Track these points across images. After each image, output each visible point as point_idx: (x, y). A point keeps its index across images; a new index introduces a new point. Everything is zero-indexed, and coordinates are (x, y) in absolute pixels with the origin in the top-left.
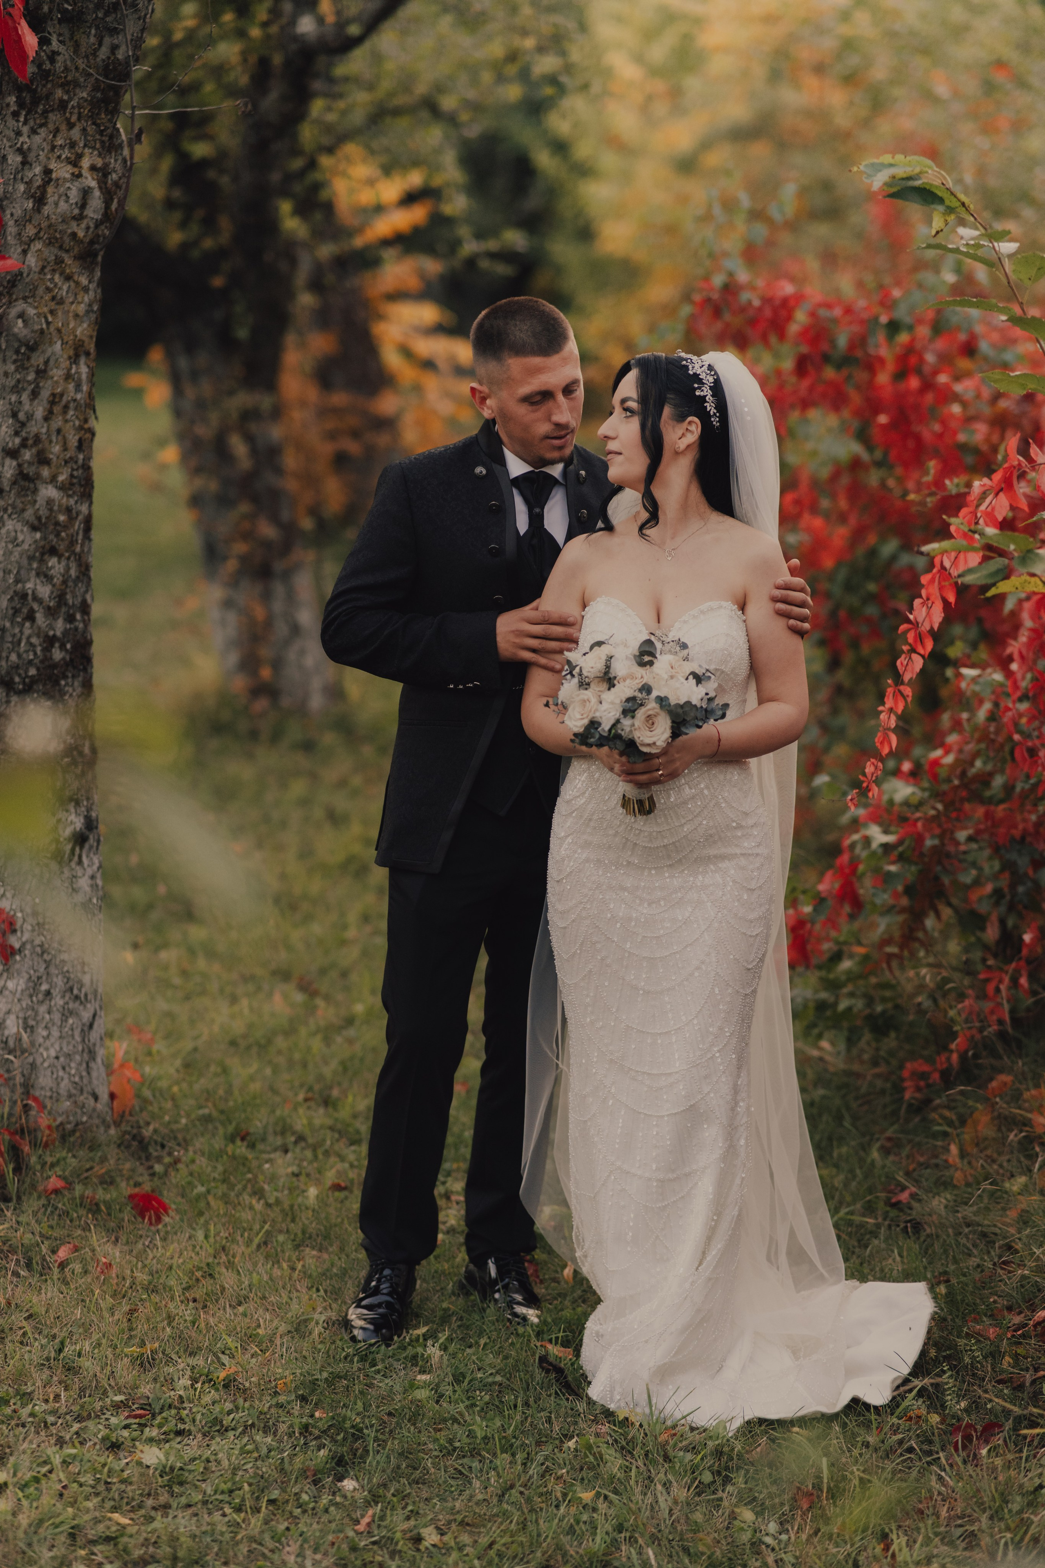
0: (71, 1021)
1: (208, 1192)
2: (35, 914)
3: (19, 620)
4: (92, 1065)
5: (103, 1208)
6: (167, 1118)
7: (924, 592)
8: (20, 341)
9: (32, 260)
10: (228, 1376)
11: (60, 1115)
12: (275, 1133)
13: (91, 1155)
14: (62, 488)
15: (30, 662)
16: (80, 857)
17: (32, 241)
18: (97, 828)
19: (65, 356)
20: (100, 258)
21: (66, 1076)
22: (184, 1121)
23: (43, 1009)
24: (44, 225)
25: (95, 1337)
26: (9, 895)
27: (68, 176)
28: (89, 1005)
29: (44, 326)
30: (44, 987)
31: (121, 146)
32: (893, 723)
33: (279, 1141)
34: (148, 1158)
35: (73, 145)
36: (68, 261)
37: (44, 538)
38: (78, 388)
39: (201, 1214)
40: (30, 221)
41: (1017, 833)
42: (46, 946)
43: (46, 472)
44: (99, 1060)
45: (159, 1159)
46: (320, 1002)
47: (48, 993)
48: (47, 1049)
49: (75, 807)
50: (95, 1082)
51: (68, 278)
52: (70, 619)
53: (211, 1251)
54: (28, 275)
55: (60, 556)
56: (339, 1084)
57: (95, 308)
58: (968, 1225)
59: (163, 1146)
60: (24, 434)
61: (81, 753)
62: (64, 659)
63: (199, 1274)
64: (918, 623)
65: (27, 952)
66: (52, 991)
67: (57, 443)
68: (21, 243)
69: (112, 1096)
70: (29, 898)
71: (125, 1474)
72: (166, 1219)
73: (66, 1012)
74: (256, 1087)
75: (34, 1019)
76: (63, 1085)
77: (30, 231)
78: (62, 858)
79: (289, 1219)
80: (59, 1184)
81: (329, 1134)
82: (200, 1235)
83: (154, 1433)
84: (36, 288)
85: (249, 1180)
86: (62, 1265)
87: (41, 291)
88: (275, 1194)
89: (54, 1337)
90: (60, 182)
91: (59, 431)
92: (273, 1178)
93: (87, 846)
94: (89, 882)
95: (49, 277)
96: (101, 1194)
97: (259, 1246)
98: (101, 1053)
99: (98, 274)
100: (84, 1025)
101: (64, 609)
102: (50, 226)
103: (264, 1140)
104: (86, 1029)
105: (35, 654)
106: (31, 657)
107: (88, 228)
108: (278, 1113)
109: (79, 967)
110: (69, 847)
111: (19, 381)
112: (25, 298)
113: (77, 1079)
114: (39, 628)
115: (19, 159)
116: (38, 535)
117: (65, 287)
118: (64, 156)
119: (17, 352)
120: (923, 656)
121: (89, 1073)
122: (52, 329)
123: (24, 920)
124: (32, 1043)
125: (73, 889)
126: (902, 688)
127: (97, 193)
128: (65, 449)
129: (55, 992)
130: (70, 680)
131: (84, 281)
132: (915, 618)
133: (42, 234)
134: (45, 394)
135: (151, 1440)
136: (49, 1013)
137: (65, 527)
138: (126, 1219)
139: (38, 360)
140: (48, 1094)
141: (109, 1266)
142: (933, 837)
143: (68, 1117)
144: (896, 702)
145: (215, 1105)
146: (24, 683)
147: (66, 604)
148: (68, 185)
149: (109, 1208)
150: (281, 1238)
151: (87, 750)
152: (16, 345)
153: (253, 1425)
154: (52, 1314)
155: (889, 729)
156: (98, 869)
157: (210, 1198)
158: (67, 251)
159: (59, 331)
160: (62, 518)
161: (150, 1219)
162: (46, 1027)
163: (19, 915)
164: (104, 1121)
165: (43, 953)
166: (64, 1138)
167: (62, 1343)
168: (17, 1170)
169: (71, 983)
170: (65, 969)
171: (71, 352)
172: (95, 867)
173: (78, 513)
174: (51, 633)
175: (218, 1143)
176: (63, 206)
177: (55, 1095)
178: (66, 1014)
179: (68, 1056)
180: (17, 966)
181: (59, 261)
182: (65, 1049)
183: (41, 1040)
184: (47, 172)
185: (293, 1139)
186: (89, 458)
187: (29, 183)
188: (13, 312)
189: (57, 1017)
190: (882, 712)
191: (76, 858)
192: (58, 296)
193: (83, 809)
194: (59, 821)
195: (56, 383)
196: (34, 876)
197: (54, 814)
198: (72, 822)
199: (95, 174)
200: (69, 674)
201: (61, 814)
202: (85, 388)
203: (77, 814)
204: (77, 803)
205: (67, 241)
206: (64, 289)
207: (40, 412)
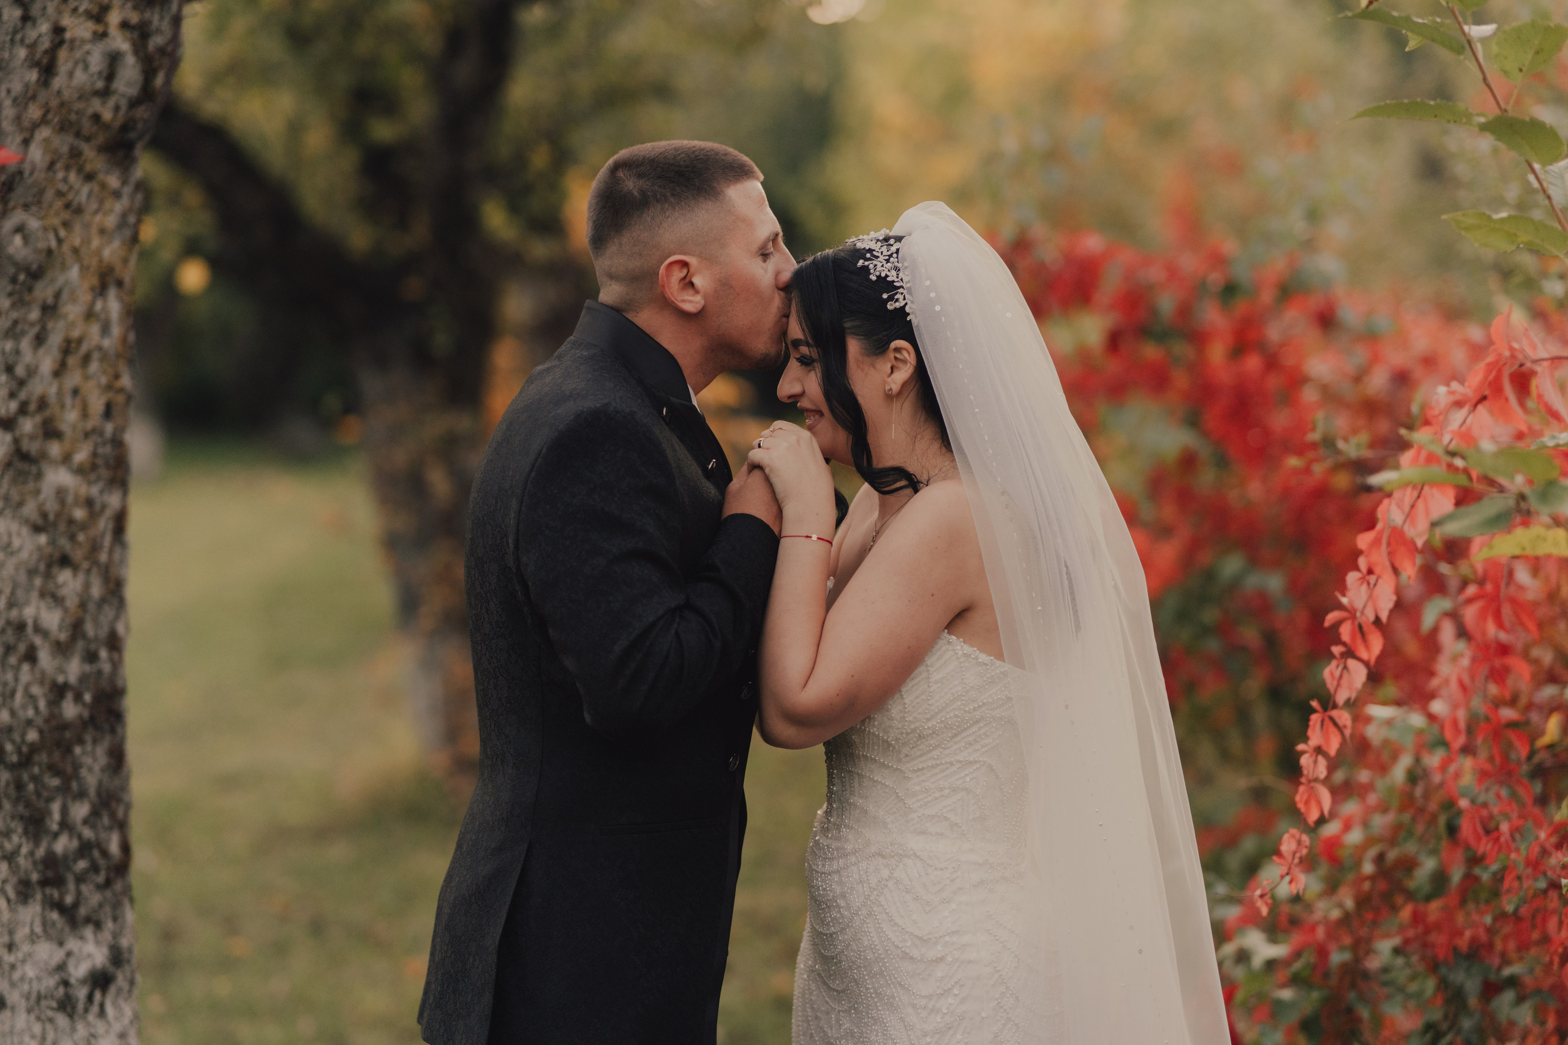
3: (12, 661)
7: (1362, 562)
8: (16, 264)
9: (36, 154)
14: (80, 471)
15: (29, 723)
16: (102, 1006)
17: (35, 126)
18: (129, 961)
19: (86, 287)
20: (137, 152)
24: (54, 103)
27: (87, 35)
29: (53, 244)
32: (1322, 770)
37: (52, 542)
38: (105, 330)
40: (34, 98)
41: (1463, 943)
43: (55, 449)
49: (95, 933)
51: (89, 177)
52: (91, 657)
54: (31, 174)
55: (75, 568)
60: (23, 395)
61: (105, 853)
62: (80, 717)
64: (1355, 611)
67: (73, 407)
68: (22, 129)
77: (34, 112)
78: (74, 1008)
84: (42, 192)
87: (49, 194)
90: (77, 43)
91: (76, 392)
93: (112, 989)
95: (61, 175)
99: (135, 173)
101: (80, 645)
102: (62, 105)
105: (36, 709)
106: (30, 713)
107: (117, 108)
110: (82, 993)
111: (15, 323)
112: (26, 207)
114: (43, 673)
116: (43, 539)
117: (85, 190)
118: (81, 9)
119: (14, 280)
120: (1366, 663)
122: (65, 248)
126: (1334, 713)
127: (130, 60)
128: (85, 414)
130: (89, 747)
131: (113, 181)
132: (1351, 602)
133: (50, 116)
134: (55, 340)
137: (84, 527)
139: (43, 291)
142: (1342, 948)
144: (1327, 738)
146: (19, 752)
147: (84, 636)
148: (88, 47)
151: (114, 847)
152: (11, 270)
155: (1316, 780)
156: (131, 1022)
158: (88, 139)
159: (76, 251)
160: (79, 514)
171: (95, 281)
172: (126, 1021)
173: (104, 507)
174: (61, 679)
176: (80, 77)
181: (75, 153)
184: (58, 31)
186: (120, 430)
187: (32, 46)
188: (9, 224)
190: (1303, 752)
191: (95, 1009)
192: (75, 203)
193: (106, 935)
194: (69, 954)
195: (72, 325)
196: (33, 1037)
197: (61, 944)
198: (89, 956)
199: (128, 34)
200: (88, 738)
201: (72, 944)
202: (116, 331)
203: (98, 943)
204: (98, 925)
205: (87, 126)
206: (83, 193)
207: (47, 365)
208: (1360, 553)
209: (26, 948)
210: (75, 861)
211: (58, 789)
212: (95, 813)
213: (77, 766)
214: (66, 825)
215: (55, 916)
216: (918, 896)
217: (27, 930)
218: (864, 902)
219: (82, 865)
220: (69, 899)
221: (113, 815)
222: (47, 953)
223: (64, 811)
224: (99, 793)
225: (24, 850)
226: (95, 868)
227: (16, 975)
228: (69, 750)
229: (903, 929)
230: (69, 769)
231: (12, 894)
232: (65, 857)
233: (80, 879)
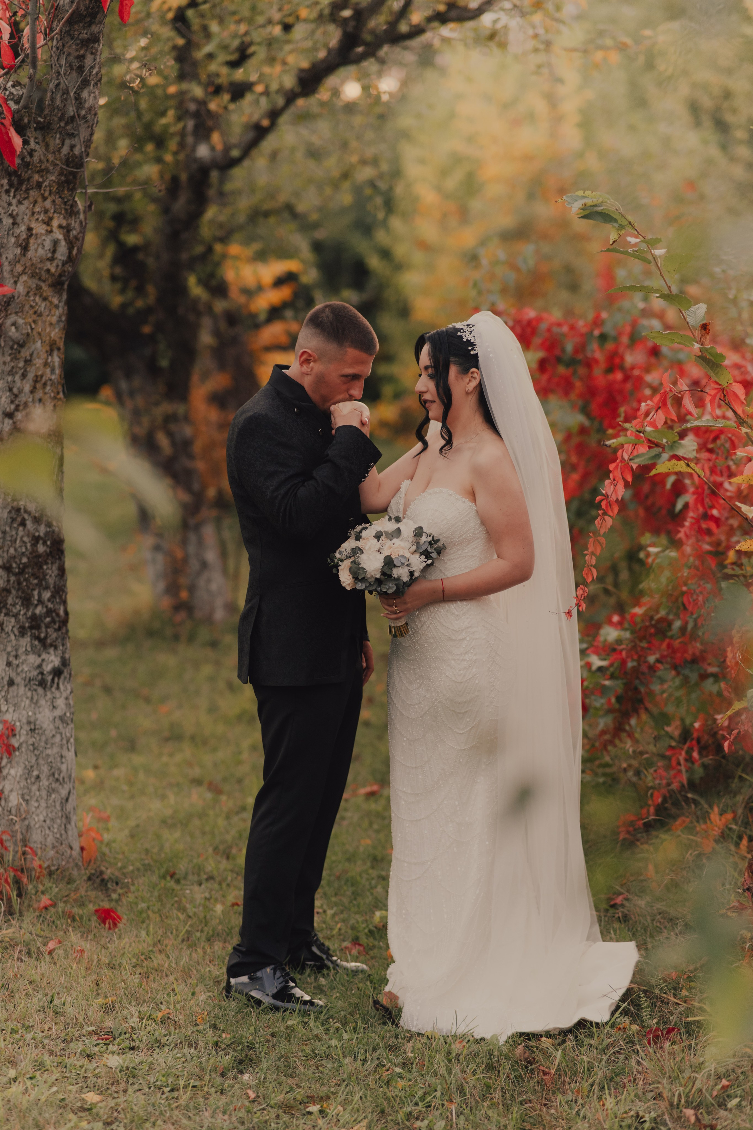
0: (53, 796)
1: (148, 908)
2: (29, 723)
3: (15, 525)
4: (68, 826)
5: (77, 918)
6: (119, 865)
7: (611, 475)
8: (13, 340)
9: (21, 288)
10: (164, 1016)
11: (48, 860)
12: (193, 874)
13: (69, 886)
15: (23, 554)
16: (58, 684)
17: (20, 275)
18: (69, 665)
19: (44, 350)
20: (66, 287)
21: (51, 834)
22: (131, 868)
23: (34, 788)
24: (28, 264)
25: (74, 994)
26: (11, 710)
27: (43, 232)
28: (65, 786)
29: (30, 331)
30: (35, 773)
31: (78, 212)
32: (594, 562)
33: (196, 878)
34: (107, 889)
35: (46, 211)
36: (44, 287)
38: (53, 371)
39: (143, 922)
40: (19, 262)
42: (36, 745)
44: (73, 823)
45: (115, 891)
46: (224, 798)
47: (38, 777)
48: (38, 815)
49: (54, 651)
50: (70, 838)
51: (45, 299)
52: (50, 525)
53: (151, 943)
54: (18, 297)
56: (237, 845)
57: (64, 319)
58: (660, 914)
59: (117, 884)
60: (17, 402)
61: (58, 615)
62: (45, 551)
63: (143, 957)
64: (608, 495)
65: (23, 749)
66: (41, 776)
67: (39, 407)
68: (13, 276)
69: (82, 849)
70: (24, 712)
71: (96, 1071)
72: (121, 925)
73: (50, 790)
74: (180, 846)
75: (29, 795)
76: (49, 840)
77: (19, 268)
78: (46, 685)
79: (203, 925)
80: (48, 902)
81: (230, 873)
82: (143, 933)
83: (115, 1048)
84: (23, 306)
85: (176, 902)
86: (50, 953)
87: (27, 308)
88: (194, 910)
89: (47, 995)
90: (39, 235)
91: (40, 400)
92: (192, 901)
93: (62, 677)
94: (65, 701)
95: (32, 298)
96: (76, 910)
97: (183, 940)
98: (74, 818)
99: (65, 296)
100: (62, 799)
102: (32, 265)
103: (185, 878)
104: (64, 801)
105: (26, 548)
106: (24, 550)
107: (57, 266)
108: (195, 861)
109: (59, 759)
110: (49, 678)
111: (13, 367)
112: (16, 313)
113: (58, 836)
114: (29, 531)
115: (11, 221)
117: (43, 305)
118: (40, 219)
119: (12, 348)
120: (612, 517)
121: (66, 832)
122: (35, 332)
123: (21, 728)
124: (27, 812)
125: (54, 707)
126: (599, 538)
127: (63, 243)
129: (42, 777)
130: (50, 566)
131: (55, 301)
132: (606, 492)
133: (27, 270)
134: (31, 376)
135: (113, 1053)
136: (39, 790)
138: (93, 925)
139: (25, 353)
140: (39, 846)
141: (82, 951)
142: (633, 661)
143: (52, 860)
144: (595, 548)
145: (152, 857)
146: (19, 568)
148: (43, 237)
149: (81, 918)
150: (198, 934)
151: (62, 612)
152: (11, 343)
153: (181, 1043)
154: (45, 980)
155: (592, 566)
156: (71, 693)
157: (150, 913)
158: (44, 281)
159: (39, 334)
161: (109, 923)
162: (37, 800)
163: (18, 724)
164: (77, 865)
165: (34, 749)
166: (51, 874)
167: (52, 996)
168: (19, 895)
169: (53, 770)
170: (49, 760)
171: (48, 348)
172: (68, 692)
174: (37, 534)
175: (155, 879)
176: (41, 251)
177: (43, 847)
178: (51, 791)
179: (52, 820)
180: (17, 759)
181: (39, 288)
182: (50, 815)
183: (34, 809)
184: (30, 229)
185: (205, 877)
187: (18, 237)
188: (9, 322)
189: (44, 793)
190: (587, 554)
191: (55, 685)
192: (39, 312)
193: (59, 652)
194: (43, 660)
195: (38, 369)
196: (27, 698)
197: (39, 656)
198: (52, 661)
199: (61, 230)
200: (49, 561)
201: (44, 656)
202: (57, 371)
203: (56, 656)
204: (56, 648)
205: (44, 275)
206: (42, 306)
207: (27, 388)
208: (611, 472)
209: (23, 657)
210: (45, 618)
211: (36, 585)
212: (53, 596)
213: (45, 574)
214: (40, 601)
215: (36, 643)
217: (24, 649)
219: (48, 620)
220: (42, 635)
221: (61, 597)
222: (33, 659)
223: (40, 595)
224: (54, 587)
225: (22, 612)
226: (54, 621)
227: (19, 670)
228: (41, 567)
230: (41, 576)
231: (16, 632)
232: (41, 616)
233: (47, 626)
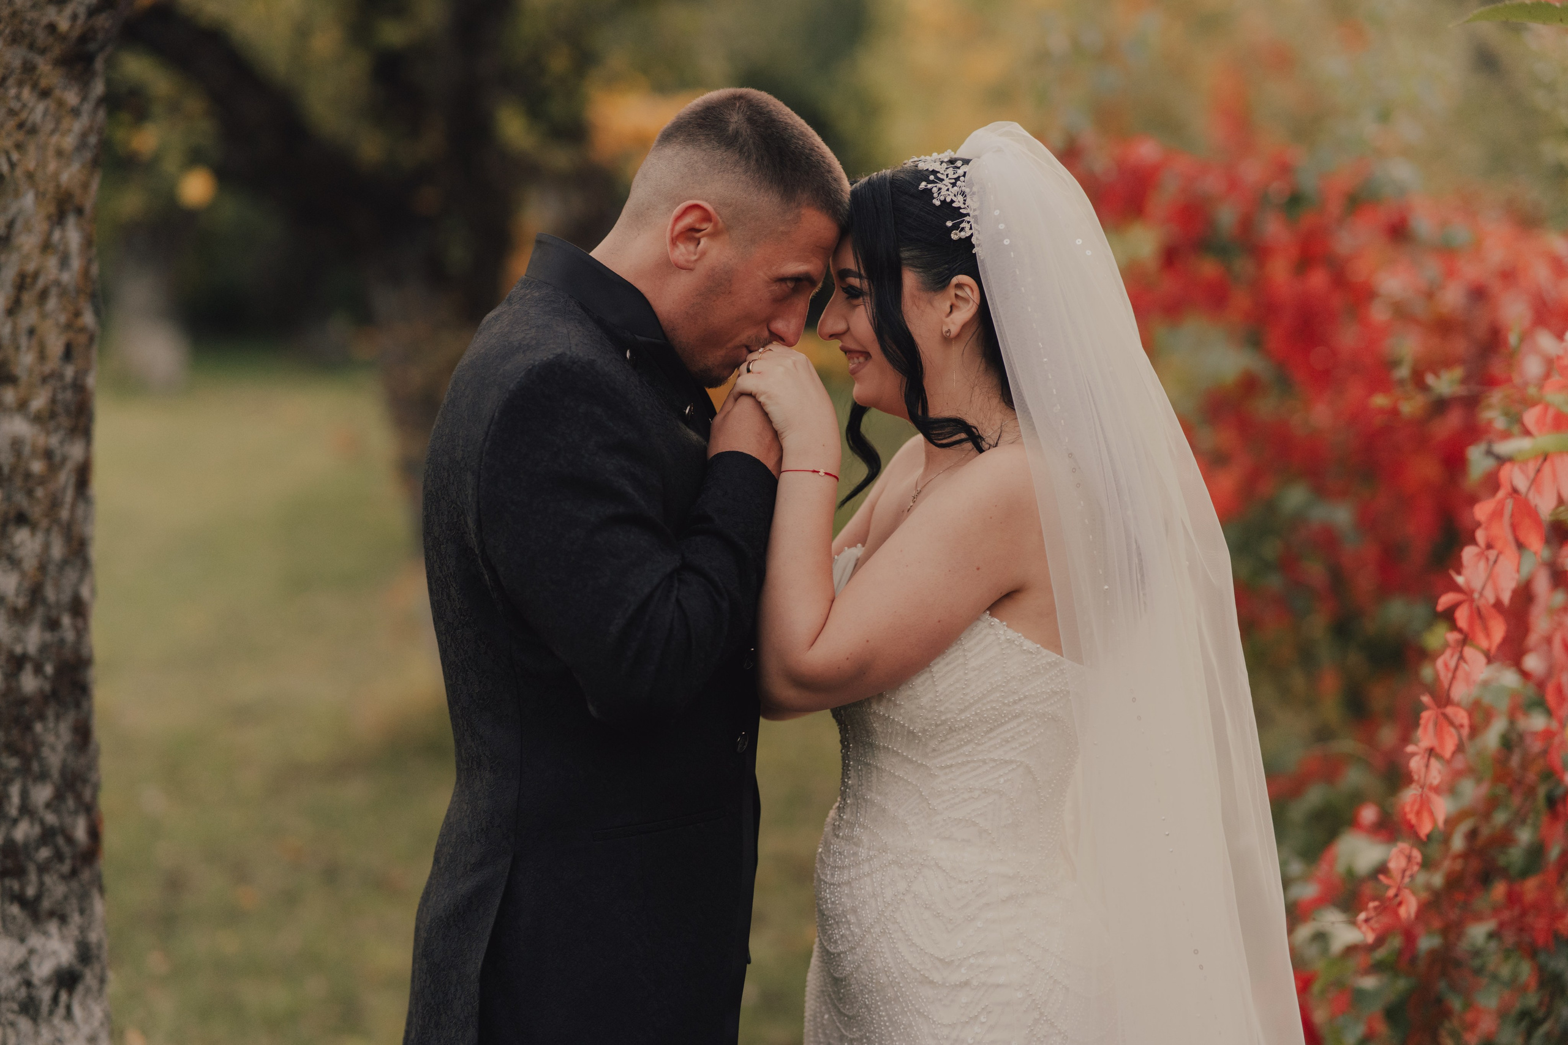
7: (1477, 537)
14: (38, 419)
16: (69, 1009)
18: (98, 957)
19: (42, 215)
36: (44, 66)
37: (7, 498)
38: (64, 262)
43: (9, 396)
49: (60, 929)
51: (45, 94)
52: (53, 624)
55: (33, 527)
57: (92, 143)
61: (70, 840)
62: (41, 691)
64: (1472, 593)
67: (29, 348)
78: (37, 1010)
91: (31, 332)
93: (80, 989)
99: (96, 90)
101: (40, 611)
102: (14, 14)
107: (74, 17)
110: (45, 995)
117: (40, 108)
122: (19, 172)
128: (42, 356)
130: (51, 723)
131: (73, 99)
132: (1467, 583)
134: (8, 273)
137: (42, 481)
144: (1439, 738)
147: (44, 601)
151: (80, 832)
156: (102, 1024)
158: (43, 52)
159: (30, 176)
160: (37, 467)
171: (52, 209)
172: (96, 1024)
173: (64, 459)
174: (18, 649)
181: (29, 68)
186: (80, 374)
191: (61, 1010)
192: (29, 124)
193: (73, 930)
194: (31, 952)
195: (27, 258)
197: (22, 940)
198: (54, 953)
200: (50, 713)
201: (35, 940)
202: (76, 263)
203: (63, 938)
204: (63, 919)
205: (41, 36)
206: (38, 112)
208: (1476, 526)
210: (37, 849)
211: (17, 771)
212: (59, 797)
213: (38, 745)
214: (26, 809)
215: (15, 910)
216: (939, 913)
218: (877, 919)
219: (44, 853)
220: (31, 891)
221: (78, 797)
222: (7, 950)
223: (25, 795)
224: (63, 774)
226: (59, 856)
228: (27, 727)
229: (922, 949)
230: (29, 748)
232: (26, 845)
233: (43, 869)
